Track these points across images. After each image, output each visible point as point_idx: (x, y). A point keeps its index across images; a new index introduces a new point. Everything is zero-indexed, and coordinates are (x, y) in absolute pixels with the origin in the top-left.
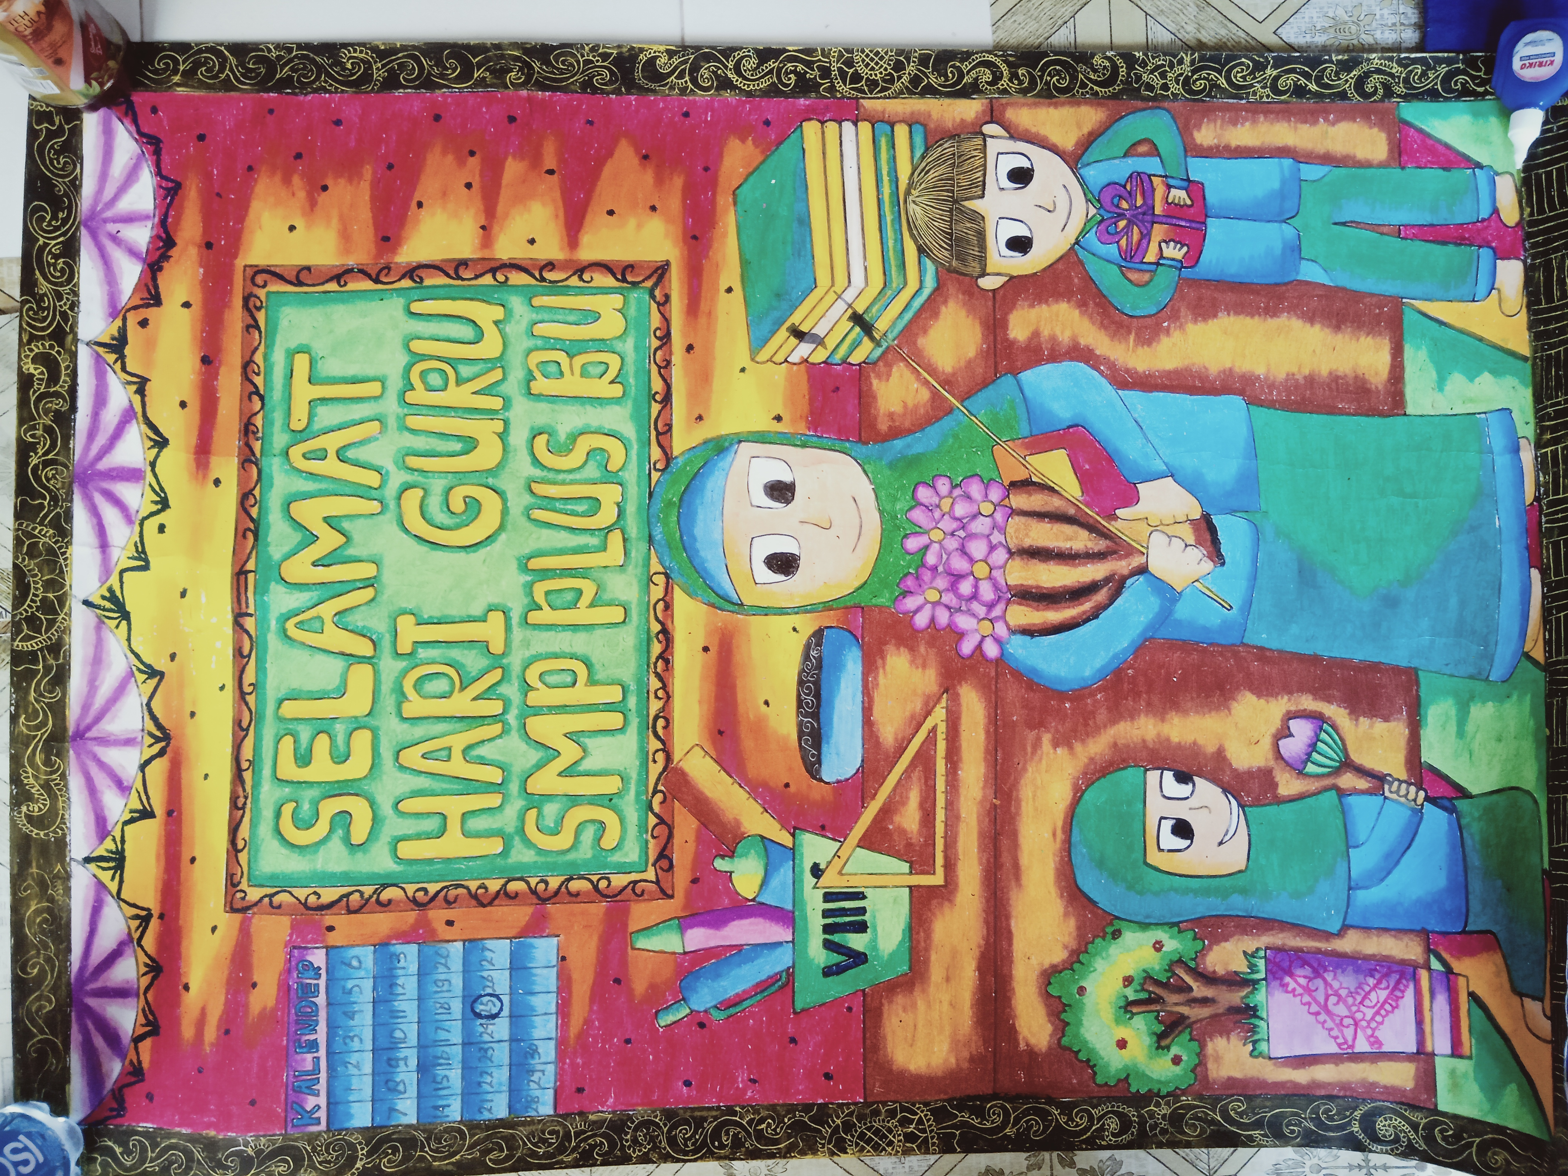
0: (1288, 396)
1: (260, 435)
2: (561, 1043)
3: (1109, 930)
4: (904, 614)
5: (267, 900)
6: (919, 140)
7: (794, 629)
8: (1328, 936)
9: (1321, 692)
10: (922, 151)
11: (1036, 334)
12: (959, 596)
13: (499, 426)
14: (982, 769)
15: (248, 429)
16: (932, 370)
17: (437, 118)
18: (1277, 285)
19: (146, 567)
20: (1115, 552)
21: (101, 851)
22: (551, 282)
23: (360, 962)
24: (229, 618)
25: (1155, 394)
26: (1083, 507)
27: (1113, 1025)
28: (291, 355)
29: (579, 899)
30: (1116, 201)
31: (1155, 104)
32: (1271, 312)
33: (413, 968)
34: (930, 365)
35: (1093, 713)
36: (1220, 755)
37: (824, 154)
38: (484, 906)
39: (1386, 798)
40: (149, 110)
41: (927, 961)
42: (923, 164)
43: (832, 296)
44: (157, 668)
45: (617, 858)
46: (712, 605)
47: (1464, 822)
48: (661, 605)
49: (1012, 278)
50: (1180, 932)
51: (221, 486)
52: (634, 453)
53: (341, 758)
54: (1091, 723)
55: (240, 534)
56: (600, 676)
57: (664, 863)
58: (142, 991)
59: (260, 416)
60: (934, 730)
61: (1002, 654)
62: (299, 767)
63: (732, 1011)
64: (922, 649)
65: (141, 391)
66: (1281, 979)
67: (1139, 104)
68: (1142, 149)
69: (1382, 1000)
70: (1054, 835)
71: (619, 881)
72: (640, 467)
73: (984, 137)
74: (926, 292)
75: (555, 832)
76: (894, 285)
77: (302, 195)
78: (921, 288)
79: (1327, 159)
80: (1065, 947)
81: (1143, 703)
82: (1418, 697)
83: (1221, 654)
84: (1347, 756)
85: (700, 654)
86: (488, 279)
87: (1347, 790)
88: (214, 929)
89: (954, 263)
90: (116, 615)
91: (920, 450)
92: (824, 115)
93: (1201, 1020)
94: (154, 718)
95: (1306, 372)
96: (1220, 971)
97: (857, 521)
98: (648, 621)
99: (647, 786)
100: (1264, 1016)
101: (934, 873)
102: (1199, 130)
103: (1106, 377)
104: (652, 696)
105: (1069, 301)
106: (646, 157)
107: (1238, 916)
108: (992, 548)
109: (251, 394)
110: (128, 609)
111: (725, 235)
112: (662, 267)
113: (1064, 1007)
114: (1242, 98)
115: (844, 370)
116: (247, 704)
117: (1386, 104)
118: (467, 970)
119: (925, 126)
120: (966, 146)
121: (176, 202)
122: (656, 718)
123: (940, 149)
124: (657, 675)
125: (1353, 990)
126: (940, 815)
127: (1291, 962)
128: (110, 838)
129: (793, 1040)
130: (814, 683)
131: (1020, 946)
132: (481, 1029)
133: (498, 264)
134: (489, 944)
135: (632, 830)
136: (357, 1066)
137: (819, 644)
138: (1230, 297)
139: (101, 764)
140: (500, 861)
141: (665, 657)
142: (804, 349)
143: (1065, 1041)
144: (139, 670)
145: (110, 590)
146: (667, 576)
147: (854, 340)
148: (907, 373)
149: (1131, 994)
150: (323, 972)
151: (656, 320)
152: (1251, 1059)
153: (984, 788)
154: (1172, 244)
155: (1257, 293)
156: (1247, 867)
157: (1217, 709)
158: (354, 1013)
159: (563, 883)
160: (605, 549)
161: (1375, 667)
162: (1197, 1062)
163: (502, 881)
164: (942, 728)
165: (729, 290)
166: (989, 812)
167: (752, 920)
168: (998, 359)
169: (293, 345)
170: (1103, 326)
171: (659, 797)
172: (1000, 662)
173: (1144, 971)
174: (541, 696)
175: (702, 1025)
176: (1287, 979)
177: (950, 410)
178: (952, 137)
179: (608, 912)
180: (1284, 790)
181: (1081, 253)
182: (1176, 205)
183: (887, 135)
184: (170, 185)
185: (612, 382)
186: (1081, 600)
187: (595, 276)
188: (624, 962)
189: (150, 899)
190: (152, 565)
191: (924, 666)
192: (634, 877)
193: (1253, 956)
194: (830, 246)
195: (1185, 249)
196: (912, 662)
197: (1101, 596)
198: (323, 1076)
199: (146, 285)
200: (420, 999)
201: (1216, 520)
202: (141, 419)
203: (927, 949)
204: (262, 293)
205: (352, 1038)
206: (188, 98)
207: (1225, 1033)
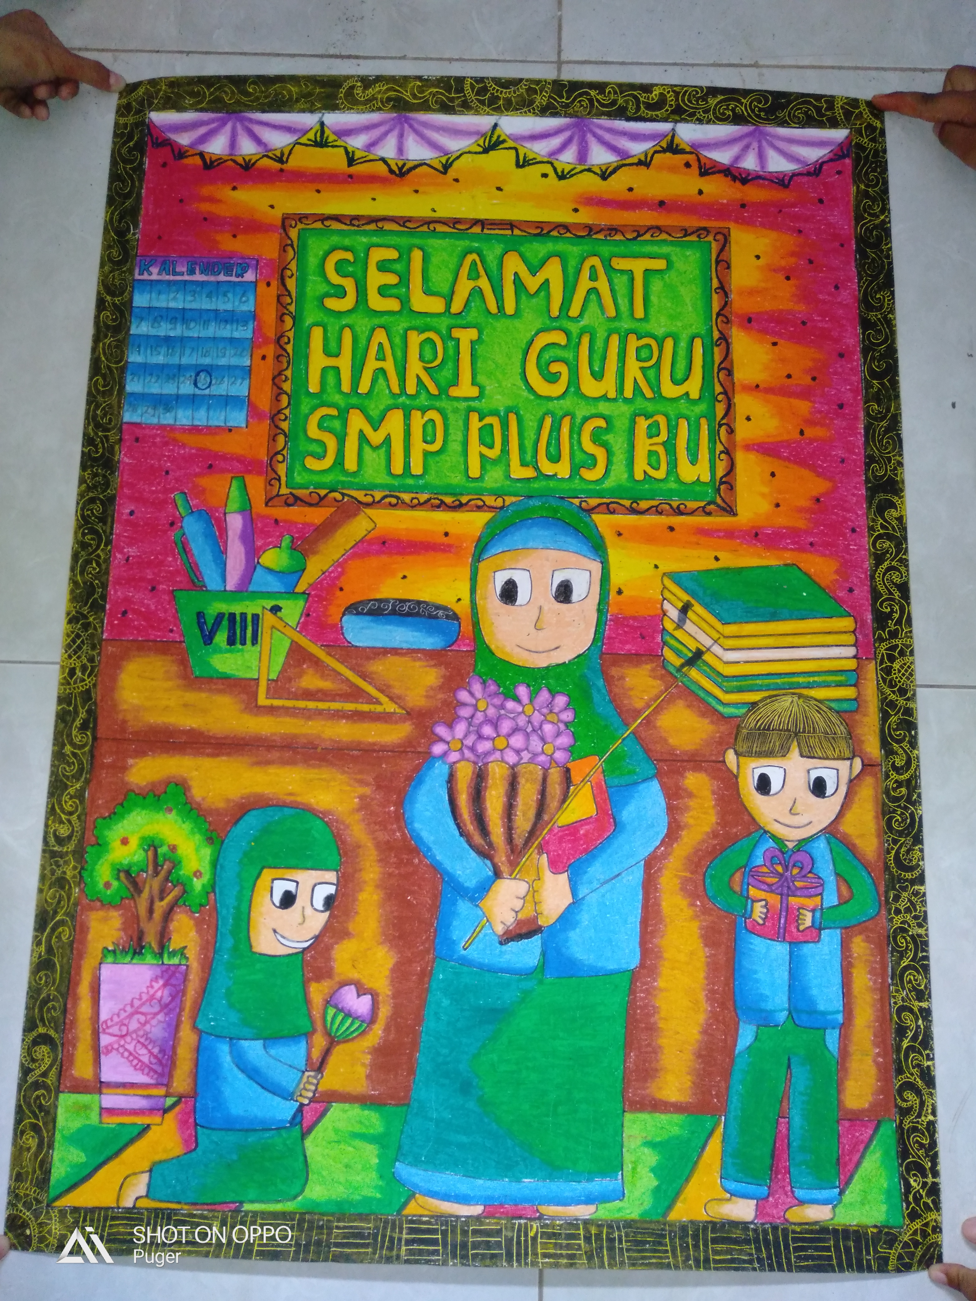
0: (640, 1007)
1: (608, 238)
2: (172, 428)
3: (214, 835)
4: (468, 683)
5: (289, 242)
6: (845, 706)
7: (459, 600)
8: (194, 1018)
9: (394, 1022)
10: (837, 708)
11: (690, 795)
12: (480, 725)
13: (612, 394)
14: (346, 738)
15: (613, 230)
16: (658, 710)
17: (841, 355)
18: (734, 1002)
19: (518, 165)
20: (513, 851)
21: (327, 132)
22: (719, 431)
23: (245, 302)
24: (482, 216)
25: (641, 892)
26: (549, 826)
27: (140, 835)
28: (667, 258)
29: (271, 441)
30: (799, 864)
31: (883, 903)
32: (711, 996)
33: (236, 335)
34: (662, 710)
35: (385, 829)
36: (345, 934)
37: (829, 633)
38: (273, 379)
39: (303, 1072)
40: (840, 169)
41: (200, 689)
42: (825, 709)
43: (716, 636)
44: (449, 170)
45: (298, 467)
46: (479, 539)
47: (283, 1132)
48: (480, 503)
49: (736, 777)
50: (208, 893)
51: (574, 213)
52: (592, 487)
53: (383, 291)
54: (377, 827)
55: (540, 225)
56: (431, 461)
57: (291, 500)
58: (233, 157)
59: (622, 238)
60: (378, 702)
61: (434, 757)
62: (377, 263)
63: (180, 545)
64: (441, 696)
65: (640, 163)
66: (162, 977)
67: (882, 889)
68: (844, 890)
69: (142, 1058)
70: (291, 794)
71: (282, 469)
72: (583, 491)
73: (851, 759)
74: (720, 708)
75: (320, 426)
76: (725, 684)
77: (783, 263)
78: (723, 704)
79: (844, 1053)
80: (203, 799)
81: (391, 870)
82: (385, 1104)
83: (427, 938)
84: (339, 1043)
85: (442, 530)
86: (718, 389)
87: (312, 1041)
88: (272, 207)
89: (745, 731)
90: (487, 144)
91: (595, 700)
92: (861, 633)
93: (136, 907)
94: (415, 167)
95: (661, 1025)
96: (173, 926)
97: (541, 650)
98: (468, 494)
99: (348, 489)
100: (134, 961)
101: (267, 698)
102: (863, 941)
103: (655, 851)
104: (414, 495)
105: (718, 824)
106: (818, 500)
107: (216, 942)
108: (518, 752)
109: (638, 232)
110: (491, 152)
111: (760, 556)
112: (732, 510)
113: (157, 796)
114: (892, 979)
115: (659, 643)
116: (422, 225)
117: (895, 1110)
118: (229, 367)
119: (857, 711)
120: (843, 745)
121: (774, 185)
122: (398, 498)
123: (839, 723)
124: (429, 500)
125: (149, 1035)
126: (311, 705)
127: (174, 986)
128: (336, 138)
129: (153, 589)
130: (418, 612)
131: (207, 763)
132: (188, 375)
133: (730, 395)
134: (246, 383)
135: (316, 478)
136: (175, 299)
137: (448, 617)
138: (722, 959)
139: (386, 134)
140: (303, 390)
141: (442, 506)
142: (673, 613)
143: (132, 795)
144: (449, 158)
145: (504, 141)
146: (502, 508)
147: (681, 652)
148: (655, 692)
149: (163, 850)
150: (240, 279)
151: (692, 505)
152: (101, 947)
153: (331, 740)
154: (765, 910)
155: (727, 984)
156: (256, 953)
157: (384, 934)
158: (211, 298)
159: (283, 431)
160: (522, 465)
161: (412, 1072)
162: (105, 903)
163: (289, 392)
164: (379, 709)
165: (717, 559)
166: (312, 743)
167: (244, 562)
168: (668, 763)
169: (674, 258)
170: (697, 851)
171: (339, 497)
172: (428, 756)
173: (180, 862)
174: (418, 420)
175: (172, 524)
176: (161, 982)
177: (627, 724)
178: (850, 733)
179: (261, 462)
180: (314, 988)
181: (756, 835)
182: (798, 916)
183: (847, 681)
184: (786, 182)
185: (645, 472)
186: (475, 823)
187: (724, 463)
188: (223, 471)
189: (293, 163)
190: (520, 170)
191: (427, 697)
192: (283, 479)
193: (182, 954)
194: (755, 636)
195: (761, 922)
196: (431, 688)
197: (478, 839)
198: (171, 278)
199: (714, 167)
200: (214, 338)
201: (536, 940)
202: (621, 163)
203: (210, 690)
204: (710, 238)
205: (194, 296)
206: (848, 194)
207: (125, 927)
